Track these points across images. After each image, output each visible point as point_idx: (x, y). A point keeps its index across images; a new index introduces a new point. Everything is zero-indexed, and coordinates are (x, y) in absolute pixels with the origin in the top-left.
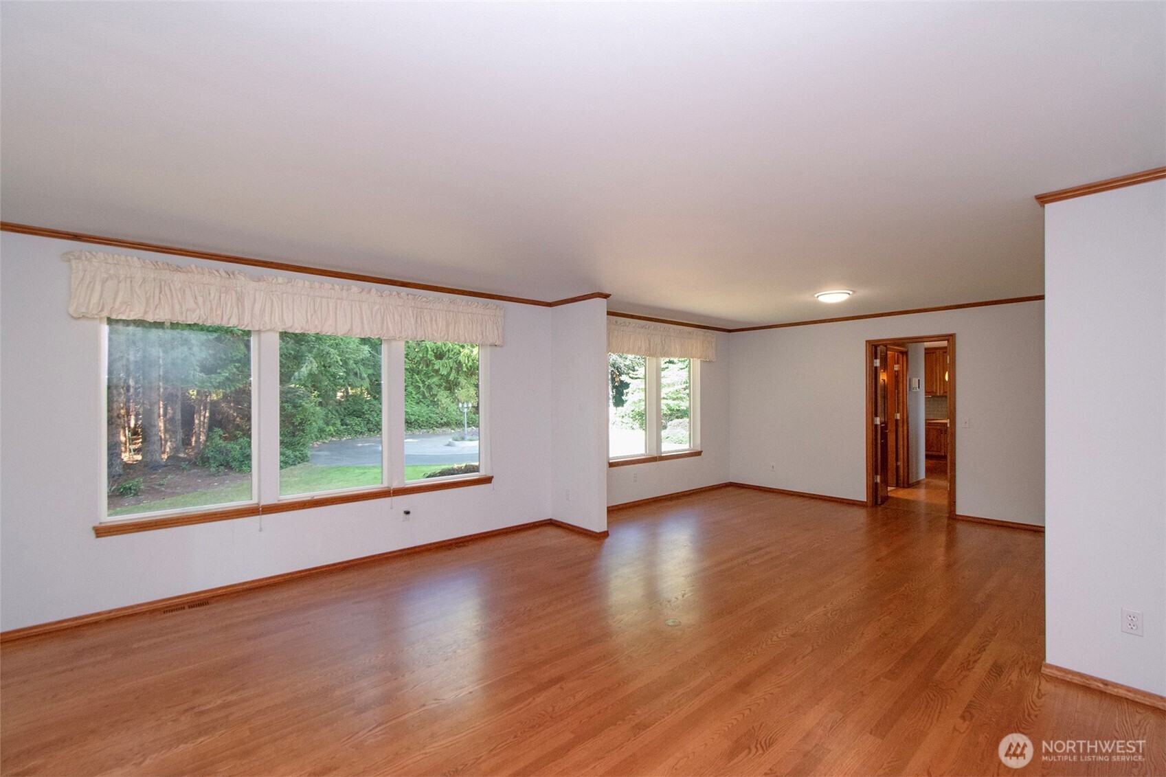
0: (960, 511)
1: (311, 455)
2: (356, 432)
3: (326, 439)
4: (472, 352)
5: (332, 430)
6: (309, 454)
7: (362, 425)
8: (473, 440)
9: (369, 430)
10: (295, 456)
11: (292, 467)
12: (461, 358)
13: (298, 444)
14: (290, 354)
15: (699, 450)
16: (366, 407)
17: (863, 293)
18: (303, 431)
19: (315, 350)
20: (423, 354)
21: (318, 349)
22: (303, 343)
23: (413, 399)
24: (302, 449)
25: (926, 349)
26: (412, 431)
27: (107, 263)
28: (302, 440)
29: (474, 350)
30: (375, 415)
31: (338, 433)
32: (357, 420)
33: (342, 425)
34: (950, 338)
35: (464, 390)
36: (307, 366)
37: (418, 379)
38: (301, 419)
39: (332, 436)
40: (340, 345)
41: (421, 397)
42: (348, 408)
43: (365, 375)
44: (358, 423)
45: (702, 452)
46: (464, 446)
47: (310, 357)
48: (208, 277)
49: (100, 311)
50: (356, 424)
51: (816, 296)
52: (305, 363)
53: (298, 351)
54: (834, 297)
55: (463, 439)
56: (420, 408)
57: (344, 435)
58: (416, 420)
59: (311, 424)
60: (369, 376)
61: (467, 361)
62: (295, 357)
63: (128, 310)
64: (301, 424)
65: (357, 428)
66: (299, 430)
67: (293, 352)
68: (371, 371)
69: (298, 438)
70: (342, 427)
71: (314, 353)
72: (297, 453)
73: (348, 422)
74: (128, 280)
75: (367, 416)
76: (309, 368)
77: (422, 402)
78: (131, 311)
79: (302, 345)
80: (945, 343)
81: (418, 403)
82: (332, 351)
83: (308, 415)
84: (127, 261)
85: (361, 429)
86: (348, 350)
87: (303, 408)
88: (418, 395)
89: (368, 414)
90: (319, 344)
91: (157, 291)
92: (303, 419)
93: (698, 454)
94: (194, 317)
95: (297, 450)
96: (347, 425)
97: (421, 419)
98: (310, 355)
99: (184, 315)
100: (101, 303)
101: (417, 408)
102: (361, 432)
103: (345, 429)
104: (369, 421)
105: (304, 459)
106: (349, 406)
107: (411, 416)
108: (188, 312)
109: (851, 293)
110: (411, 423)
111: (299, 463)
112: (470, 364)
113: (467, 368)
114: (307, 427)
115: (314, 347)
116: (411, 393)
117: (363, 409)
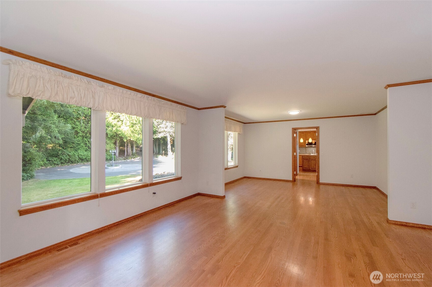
0: (321, 181)
1: (36, 175)
2: (55, 164)
3: (39, 167)
4: (113, 129)
5: (42, 163)
6: (35, 174)
7: (58, 161)
8: (117, 166)
9: (62, 163)
10: (28, 176)
11: (26, 181)
12: (108, 132)
13: (28, 170)
14: (28, 126)
15: (237, 165)
16: (60, 153)
17: (303, 111)
18: (31, 164)
19: (42, 125)
20: (89, 129)
21: (45, 124)
22: (35, 121)
23: (83, 149)
24: (31, 172)
25: (299, 132)
26: (83, 163)
27: (31, 68)
28: (30, 168)
29: (113, 128)
30: (65, 156)
31: (45, 164)
32: (55, 159)
33: (47, 161)
34: (317, 128)
35: (109, 145)
36: (39, 133)
37: (86, 140)
38: (30, 158)
39: (42, 166)
40: (56, 123)
41: (87, 148)
42: (50, 153)
43: (60, 138)
44: (56, 160)
45: (238, 166)
46: (113, 169)
47: (40, 128)
48: (79, 82)
49: (27, 94)
50: (55, 160)
51: (289, 112)
52: (38, 131)
53: (33, 125)
54: (294, 113)
55: (112, 166)
56: (87, 153)
57: (48, 165)
58: (85, 158)
59: (35, 161)
60: (62, 138)
61: (110, 133)
62: (31, 128)
63: (42, 95)
64: (29, 160)
65: (55, 162)
66: (28, 163)
67: (30, 126)
68: (63, 136)
69: (28, 167)
70: (47, 162)
71: (42, 126)
72: (28, 174)
73: (50, 159)
74: (42, 79)
75: (61, 157)
76: (41, 133)
77: (88, 150)
78: (43, 95)
79: (35, 122)
80: (315, 130)
81: (86, 151)
82: (53, 126)
83: (34, 156)
84: (41, 69)
85: (57, 163)
86: (60, 126)
87: (31, 153)
88: (86, 147)
89: (61, 156)
90: (44, 122)
91: (56, 86)
92: (31, 158)
93: (237, 167)
94: (73, 101)
95: (28, 173)
96: (49, 161)
97: (88, 158)
98: (40, 127)
99: (69, 100)
100: (29, 89)
101: (86, 153)
102: (57, 164)
103: (49, 163)
104: (61, 159)
105: (32, 177)
106: (50, 152)
107: (83, 157)
108: (71, 99)
109: (300, 111)
110: (83, 160)
111: (30, 179)
112: (112, 134)
113: (110, 136)
114: (33, 162)
115: (42, 124)
116: (83, 146)
117: (59, 153)
